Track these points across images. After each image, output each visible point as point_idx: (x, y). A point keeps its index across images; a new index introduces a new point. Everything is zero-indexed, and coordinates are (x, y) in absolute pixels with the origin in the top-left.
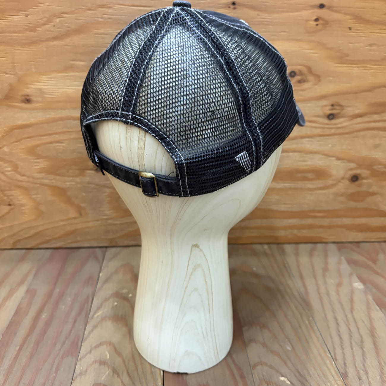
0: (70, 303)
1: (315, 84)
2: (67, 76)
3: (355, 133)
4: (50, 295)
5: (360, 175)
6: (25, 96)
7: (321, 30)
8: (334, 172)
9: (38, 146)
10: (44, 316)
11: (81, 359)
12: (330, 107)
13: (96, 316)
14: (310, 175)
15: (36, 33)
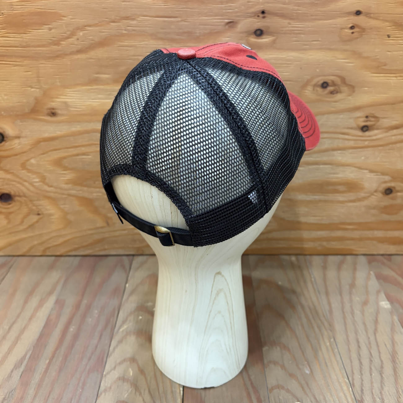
0: (97, 316)
1: (349, 96)
2: (91, 89)
3: (391, 146)
4: (77, 306)
5: (394, 188)
6: (50, 109)
7: (357, 38)
8: (367, 185)
9: (65, 158)
10: (72, 329)
11: (105, 375)
12: (365, 119)
13: (121, 330)
14: (341, 188)
15: (60, 47)
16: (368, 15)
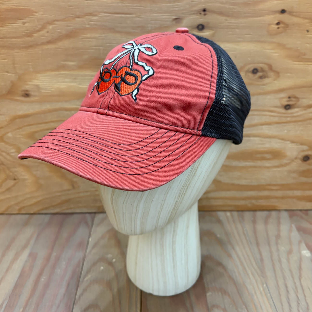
0: (65, 267)
1: (275, 80)
2: (60, 74)
3: (309, 121)
4: (48, 259)
5: (311, 155)
6: (24, 91)
7: (282, 32)
8: (289, 153)
9: (37, 132)
10: (43, 279)
12: (288, 99)
13: (86, 279)
14: (267, 156)
15: (32, 39)
16: (291, 13)
